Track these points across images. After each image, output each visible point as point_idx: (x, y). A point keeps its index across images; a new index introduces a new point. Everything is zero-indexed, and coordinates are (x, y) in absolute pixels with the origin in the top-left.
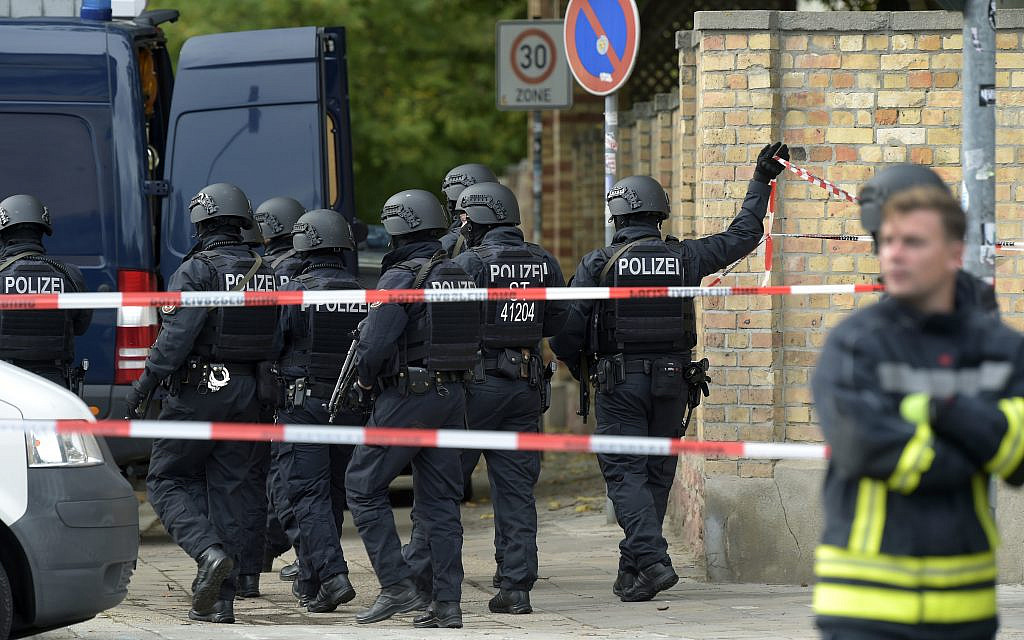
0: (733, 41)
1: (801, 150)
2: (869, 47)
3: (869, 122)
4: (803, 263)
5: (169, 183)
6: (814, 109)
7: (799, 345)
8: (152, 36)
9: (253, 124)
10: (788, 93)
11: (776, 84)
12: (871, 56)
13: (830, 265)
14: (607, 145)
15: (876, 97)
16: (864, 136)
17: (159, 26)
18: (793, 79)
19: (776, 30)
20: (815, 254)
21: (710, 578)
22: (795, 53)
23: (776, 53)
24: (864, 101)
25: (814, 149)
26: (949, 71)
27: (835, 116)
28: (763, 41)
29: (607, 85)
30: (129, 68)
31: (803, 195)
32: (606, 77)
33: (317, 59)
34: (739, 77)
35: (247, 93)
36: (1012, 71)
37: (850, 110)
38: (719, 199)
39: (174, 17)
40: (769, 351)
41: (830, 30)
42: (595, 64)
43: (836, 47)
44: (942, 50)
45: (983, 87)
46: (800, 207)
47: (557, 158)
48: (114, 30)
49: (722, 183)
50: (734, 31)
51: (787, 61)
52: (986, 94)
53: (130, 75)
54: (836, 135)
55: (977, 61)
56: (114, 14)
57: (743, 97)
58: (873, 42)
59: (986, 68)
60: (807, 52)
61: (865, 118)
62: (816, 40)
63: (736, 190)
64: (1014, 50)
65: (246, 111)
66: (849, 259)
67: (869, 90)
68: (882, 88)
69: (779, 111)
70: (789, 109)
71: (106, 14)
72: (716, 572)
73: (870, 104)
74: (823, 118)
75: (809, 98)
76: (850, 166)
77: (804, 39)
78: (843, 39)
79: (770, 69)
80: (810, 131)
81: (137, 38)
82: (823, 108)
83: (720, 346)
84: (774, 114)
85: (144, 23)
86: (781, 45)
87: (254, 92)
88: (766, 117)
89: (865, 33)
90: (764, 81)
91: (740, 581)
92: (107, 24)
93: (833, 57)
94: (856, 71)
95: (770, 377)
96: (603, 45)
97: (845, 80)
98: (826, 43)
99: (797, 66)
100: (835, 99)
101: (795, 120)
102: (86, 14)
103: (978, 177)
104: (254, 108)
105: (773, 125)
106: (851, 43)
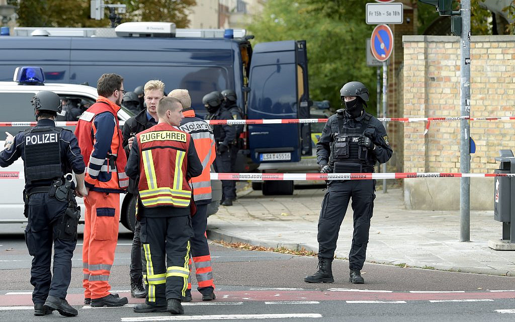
0: (413, 45)
1: (434, 78)
2: (454, 47)
3: (454, 70)
4: (434, 112)
5: (250, 88)
6: (437, 66)
7: (433, 138)
8: (246, 43)
9: (279, 70)
10: (429, 61)
11: (426, 58)
12: (454, 49)
13: (442, 114)
14: (384, 77)
15: (456, 63)
16: (452, 74)
17: (249, 40)
18: (432, 57)
19: (426, 41)
20: (437, 110)
21: (406, 208)
22: (432, 49)
23: (426, 49)
24: (452, 63)
25: (437, 78)
26: (478, 54)
27: (444, 68)
28: (422, 45)
29: (383, 58)
30: (238, 53)
31: (434, 92)
32: (383, 56)
33: (295, 50)
34: (415, 56)
35: (276, 61)
36: (496, 54)
37: (448, 66)
38: (409, 93)
39: (253, 37)
40: (424, 139)
41: (442, 42)
42: (380, 52)
43: (444, 47)
44: (475, 48)
45: (466, 59)
46: (433, 95)
47: (394, 82)
48: (234, 42)
49: (410, 88)
50: (414, 42)
51: (429, 51)
52: (467, 61)
53: (239, 55)
54: (444, 74)
55: (464, 51)
56: (234, 36)
57: (416, 62)
58: (455, 45)
59: (467, 53)
60: (436, 48)
61: (453, 68)
62: (438, 44)
63: (414, 90)
64: (497, 48)
65: (276, 66)
66: (448, 111)
67: (454, 60)
68: (458, 59)
69: (427, 66)
70: (430, 66)
71: (232, 37)
72: (408, 207)
73: (454, 64)
74: (439, 68)
75: (436, 62)
76: (448, 83)
77: (435, 44)
78: (446, 44)
79: (424, 53)
80: (436, 72)
81: (241, 44)
82: (440, 65)
83: (410, 138)
84: (425, 67)
85: (244, 40)
86: (428, 45)
87: (278, 61)
88: (423, 68)
89: (453, 42)
90: (423, 57)
91: (415, 209)
92: (232, 39)
93: (443, 50)
94: (450, 54)
95: (424, 147)
96: (382, 46)
97: (447, 57)
98: (441, 45)
99: (433, 52)
100: (443, 63)
101: (432, 69)
102: (226, 37)
103: (465, 86)
104: (278, 65)
105: (425, 71)
106: (449, 46)
